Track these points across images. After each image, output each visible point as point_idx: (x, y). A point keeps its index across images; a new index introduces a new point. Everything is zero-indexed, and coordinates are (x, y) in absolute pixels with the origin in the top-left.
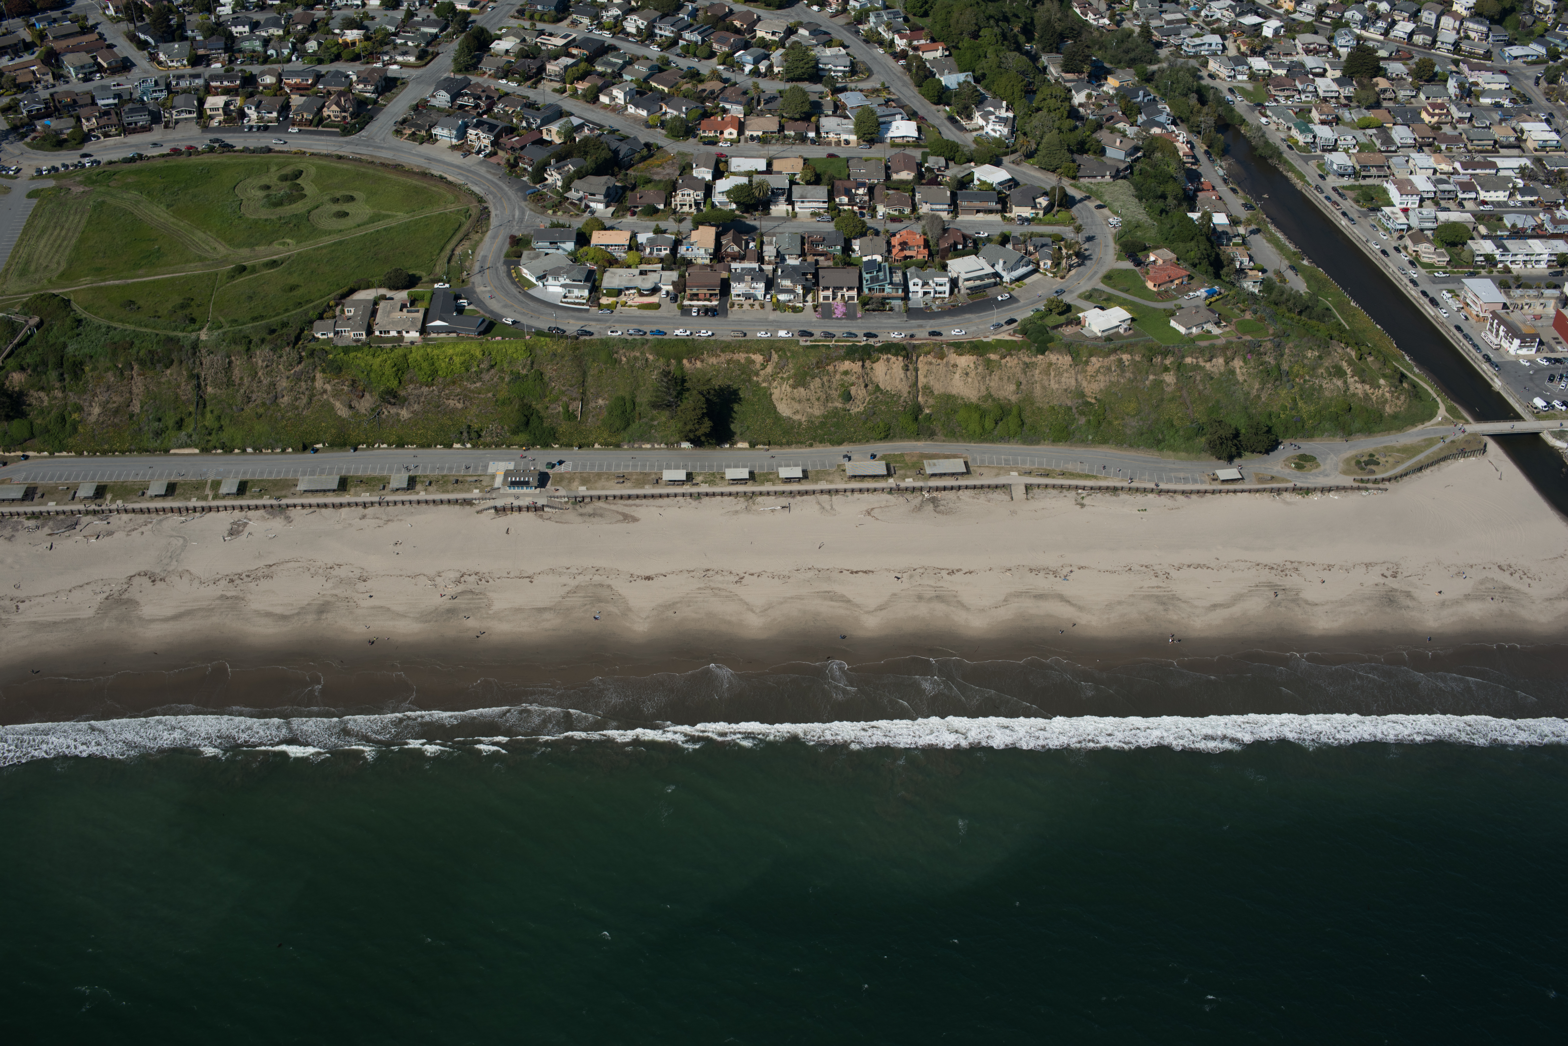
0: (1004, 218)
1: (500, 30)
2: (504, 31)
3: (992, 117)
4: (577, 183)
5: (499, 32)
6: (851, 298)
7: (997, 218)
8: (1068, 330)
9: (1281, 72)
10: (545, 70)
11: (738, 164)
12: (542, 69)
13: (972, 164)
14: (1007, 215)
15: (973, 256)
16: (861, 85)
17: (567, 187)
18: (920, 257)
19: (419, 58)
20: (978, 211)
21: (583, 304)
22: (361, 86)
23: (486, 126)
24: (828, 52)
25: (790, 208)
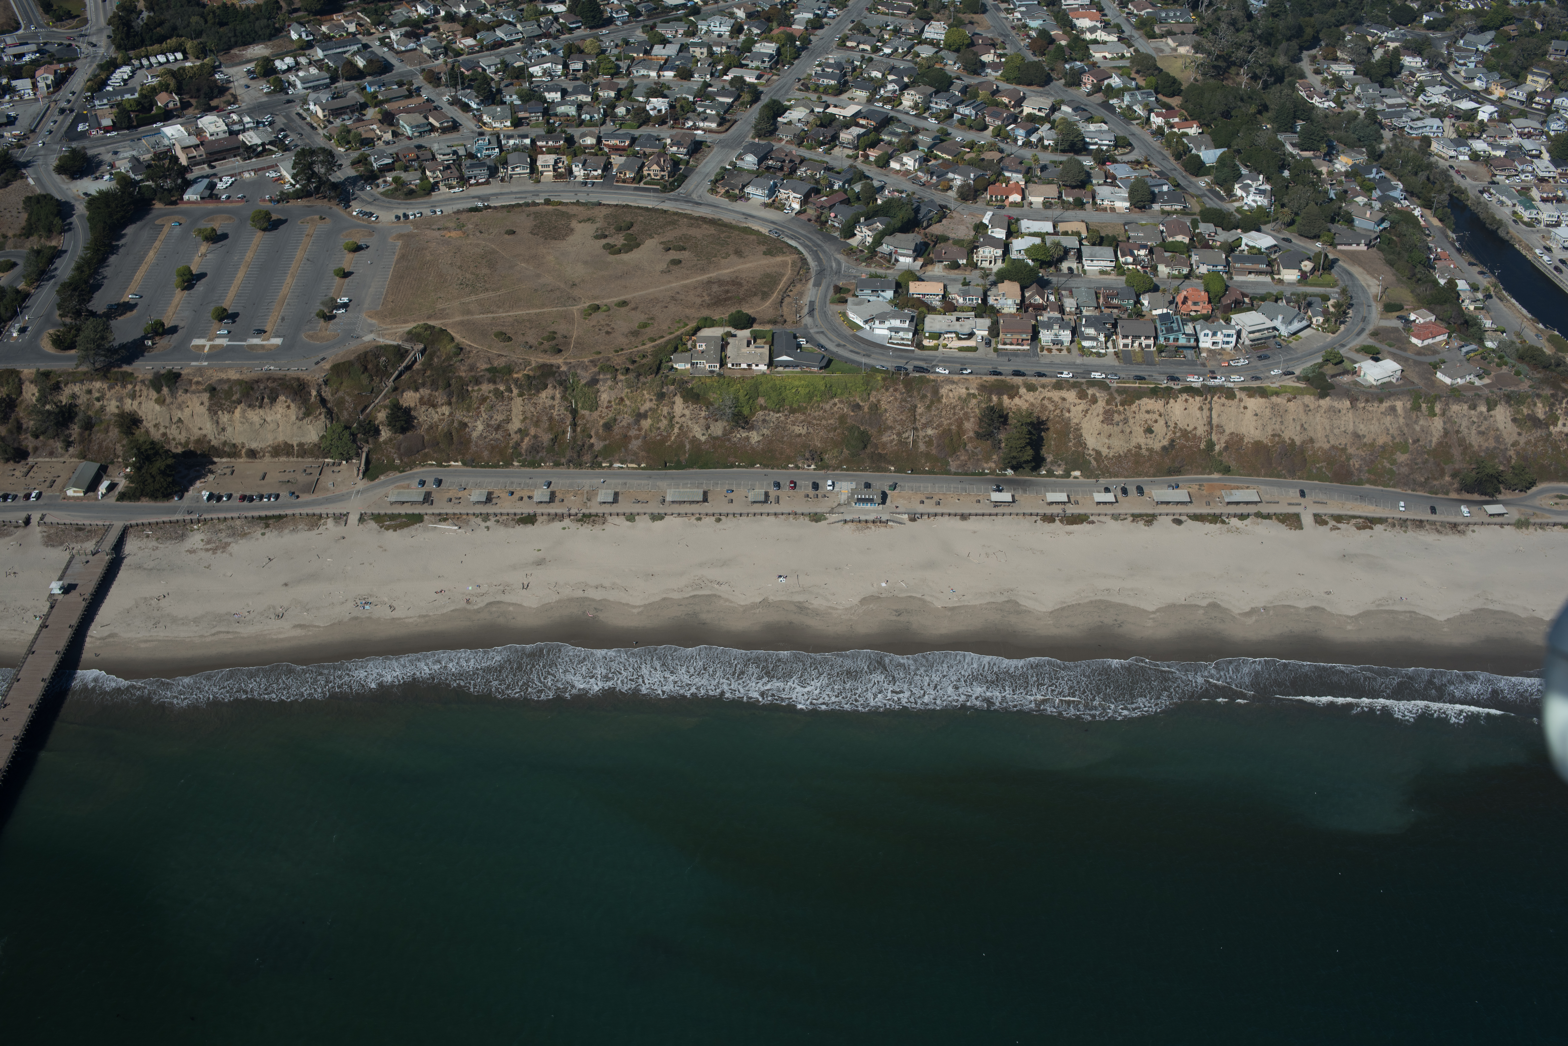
0: (1273, 279)
1: (789, 100)
2: (792, 102)
3: (1252, 189)
4: (887, 238)
5: (788, 103)
6: (1148, 346)
7: (1268, 279)
8: (1346, 379)
9: (1501, 153)
10: (838, 138)
11: (1026, 225)
12: (835, 137)
13: (1239, 231)
14: (1276, 277)
15: (1255, 312)
16: (1126, 158)
17: (877, 242)
18: (1205, 312)
19: (719, 125)
20: (1250, 273)
21: (908, 345)
22: (675, 149)
24: (1092, 127)
25: (1080, 265)
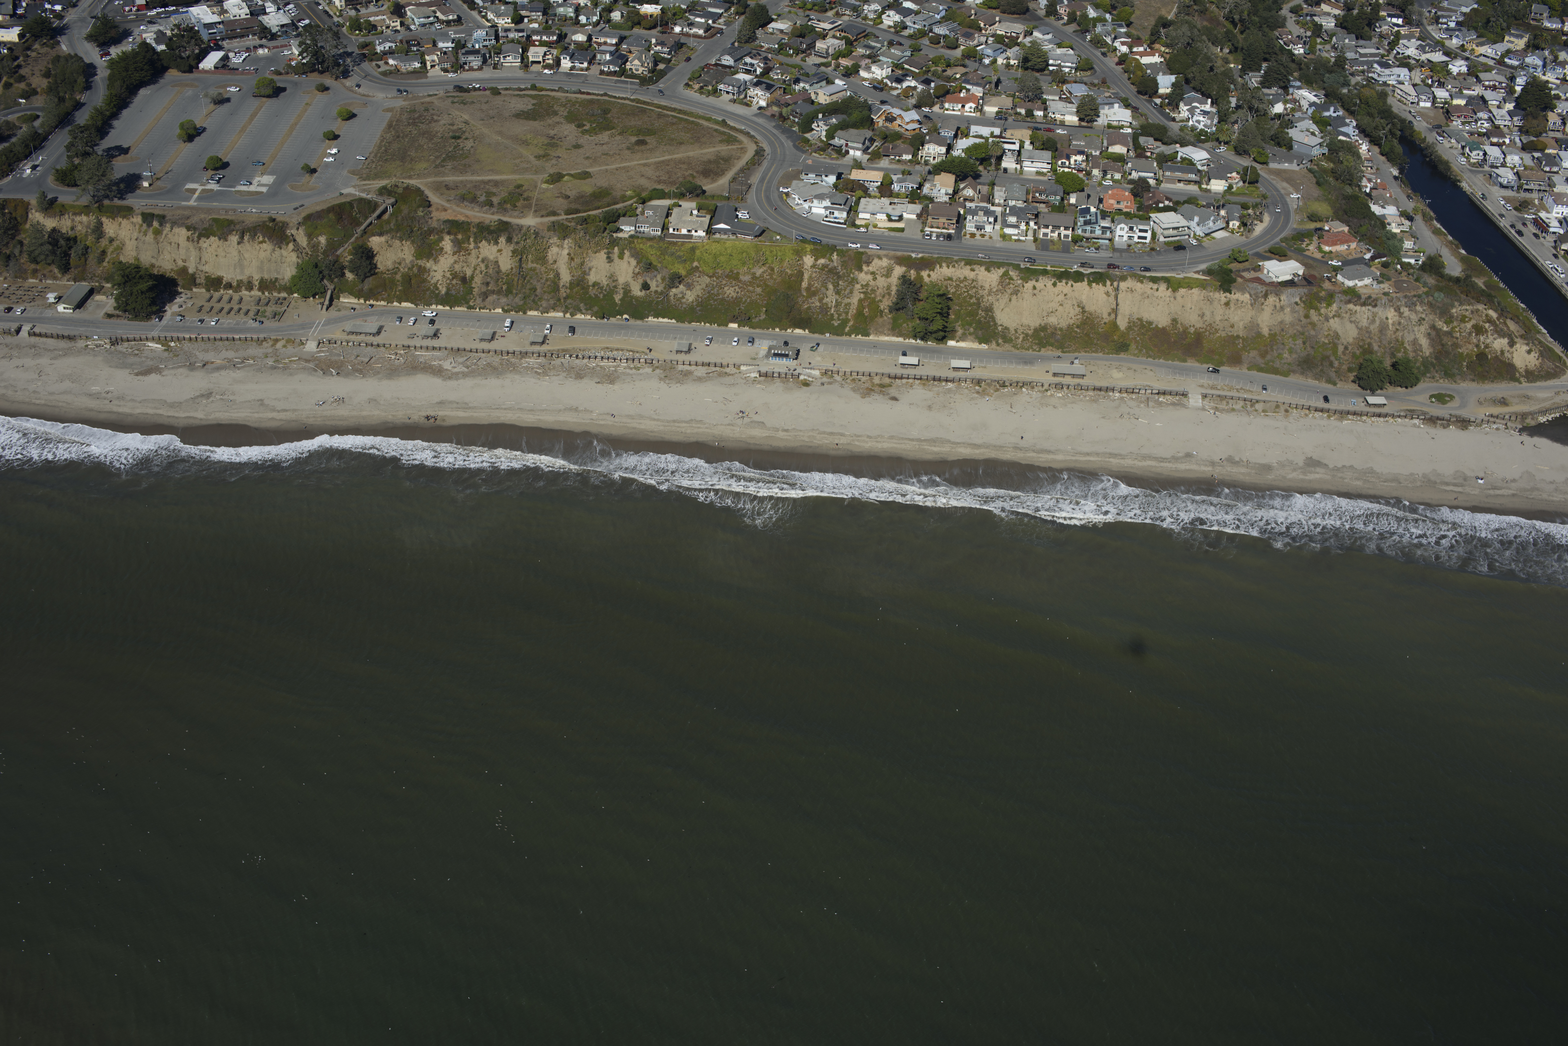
0: (1201, 188)
1: (777, 14)
2: (779, 15)
3: (1198, 111)
4: (839, 132)
6: (1066, 236)
7: (1196, 188)
8: (1250, 274)
9: (1461, 102)
10: (814, 47)
11: (974, 129)
12: (812, 46)
13: (1178, 145)
14: (1204, 186)
15: (1173, 213)
16: (1086, 80)
17: (830, 135)
18: (1126, 210)
19: (706, 32)
20: (1179, 181)
21: (841, 223)
22: (659, 48)
23: (764, 85)
24: (1058, 51)
25: (1018, 167)
